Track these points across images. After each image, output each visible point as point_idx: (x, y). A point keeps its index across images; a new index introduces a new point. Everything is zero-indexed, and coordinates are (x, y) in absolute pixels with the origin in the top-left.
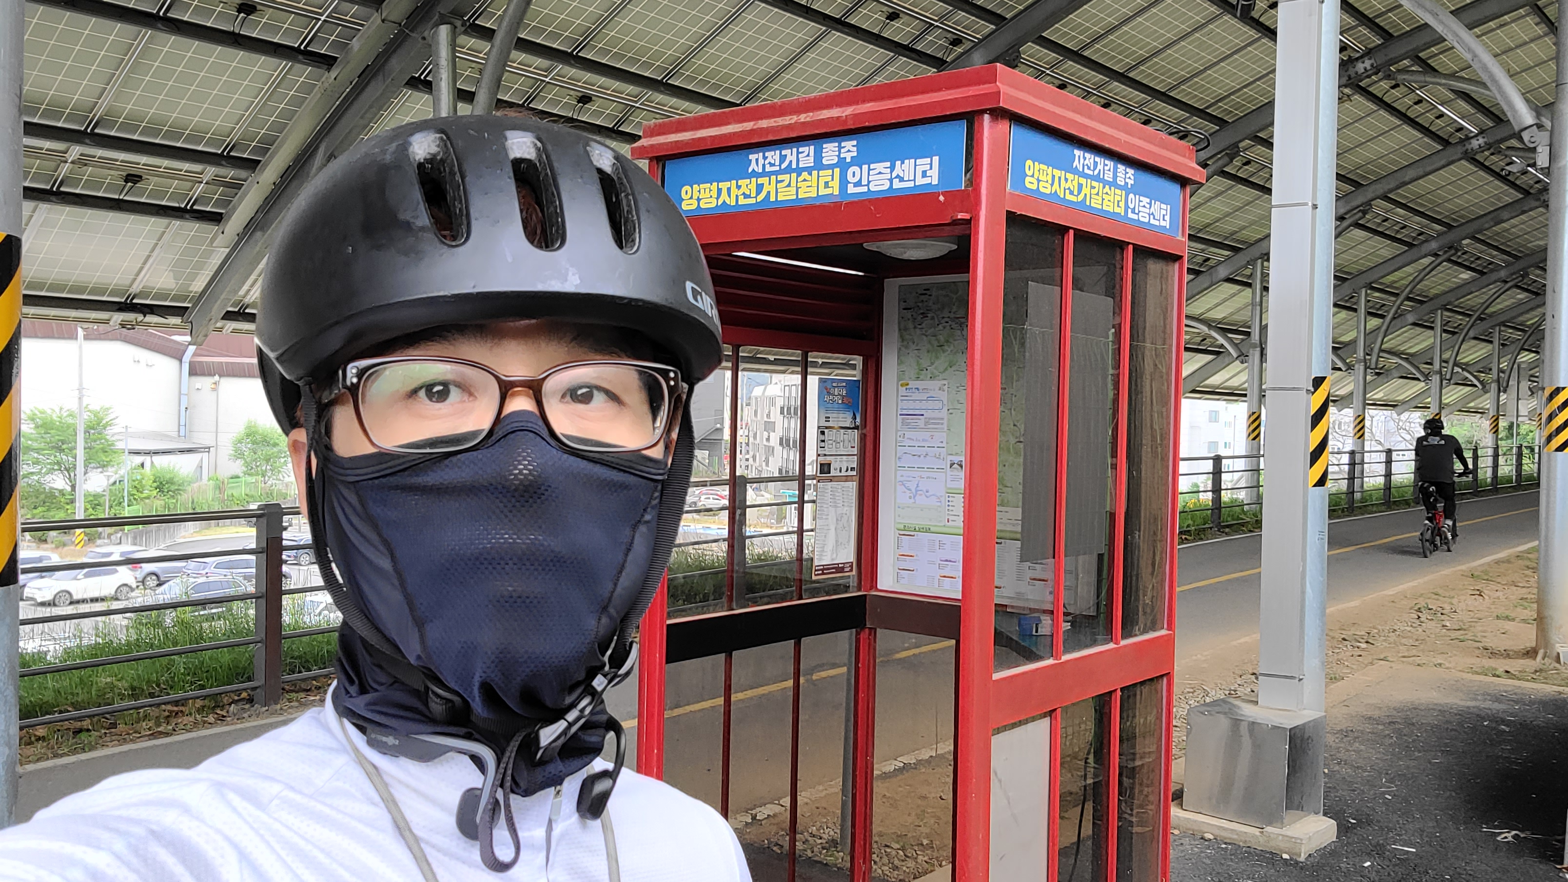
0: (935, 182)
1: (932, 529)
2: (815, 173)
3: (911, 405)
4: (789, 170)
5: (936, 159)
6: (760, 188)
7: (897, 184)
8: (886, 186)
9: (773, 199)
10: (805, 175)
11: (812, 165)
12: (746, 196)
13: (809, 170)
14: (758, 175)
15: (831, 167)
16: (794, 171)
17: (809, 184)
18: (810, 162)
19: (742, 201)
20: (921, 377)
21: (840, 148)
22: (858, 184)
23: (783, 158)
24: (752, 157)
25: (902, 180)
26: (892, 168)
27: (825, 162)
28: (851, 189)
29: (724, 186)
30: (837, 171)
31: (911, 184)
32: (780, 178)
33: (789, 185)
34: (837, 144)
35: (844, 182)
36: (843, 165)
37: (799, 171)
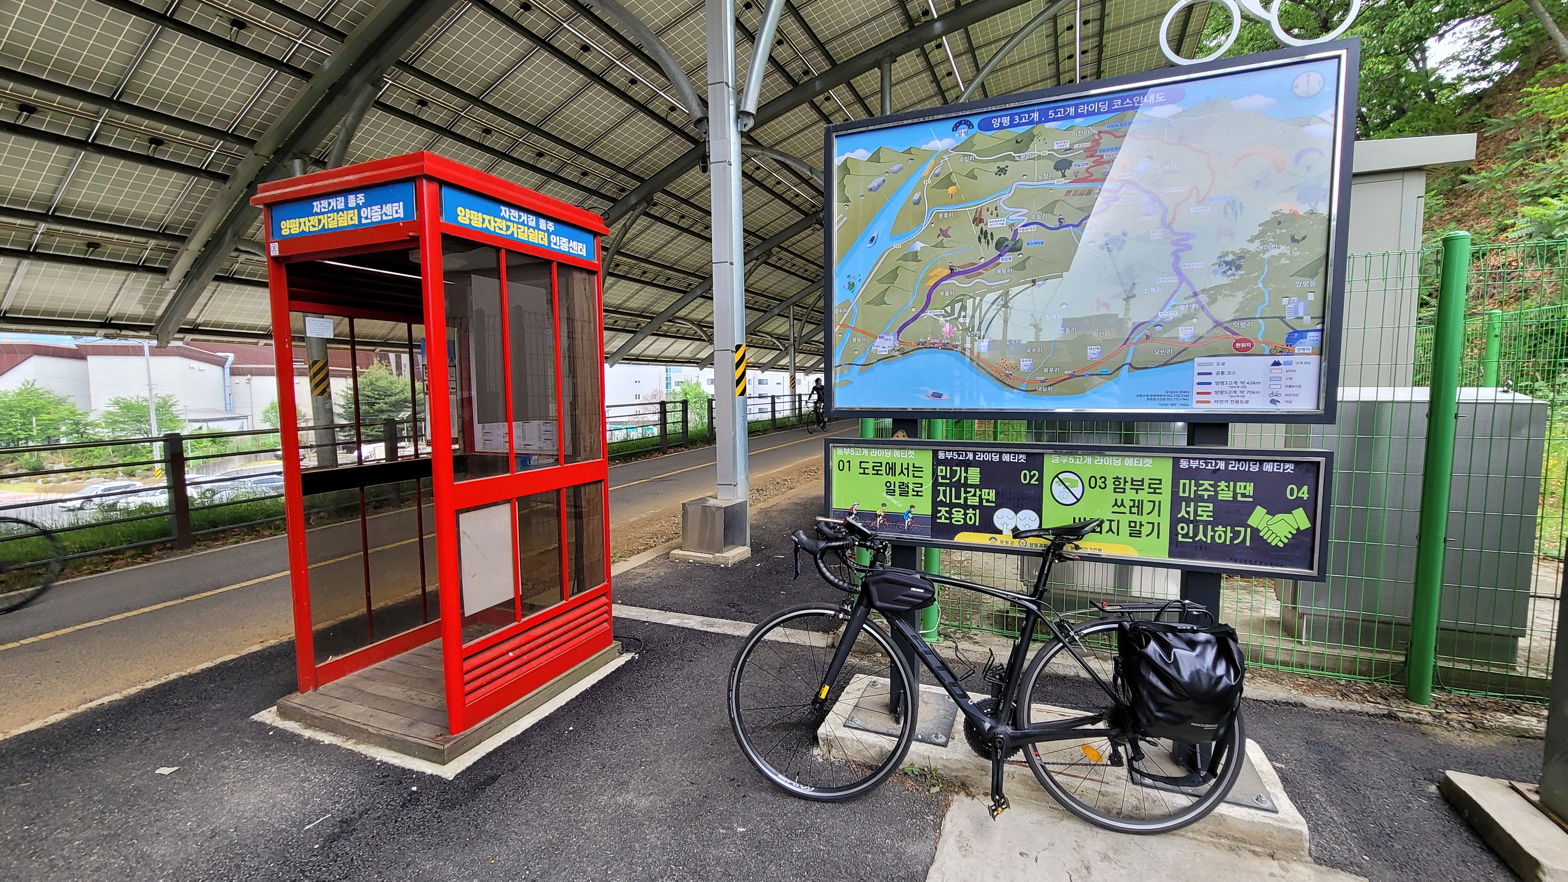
0: (402, 216)
2: (345, 212)
4: (332, 211)
5: (401, 203)
6: (320, 221)
7: (385, 218)
8: (379, 219)
9: (326, 227)
10: (341, 213)
11: (344, 208)
12: (314, 226)
13: (342, 210)
14: (317, 214)
15: (353, 209)
16: (335, 211)
17: (343, 218)
18: (341, 206)
19: (312, 229)
21: (357, 197)
22: (366, 218)
23: (329, 204)
24: (315, 204)
25: (386, 215)
26: (382, 208)
27: (350, 206)
29: (302, 220)
30: (356, 211)
31: (391, 218)
32: (329, 215)
33: (334, 220)
34: (355, 196)
35: (360, 217)
36: (358, 207)
37: (338, 211)
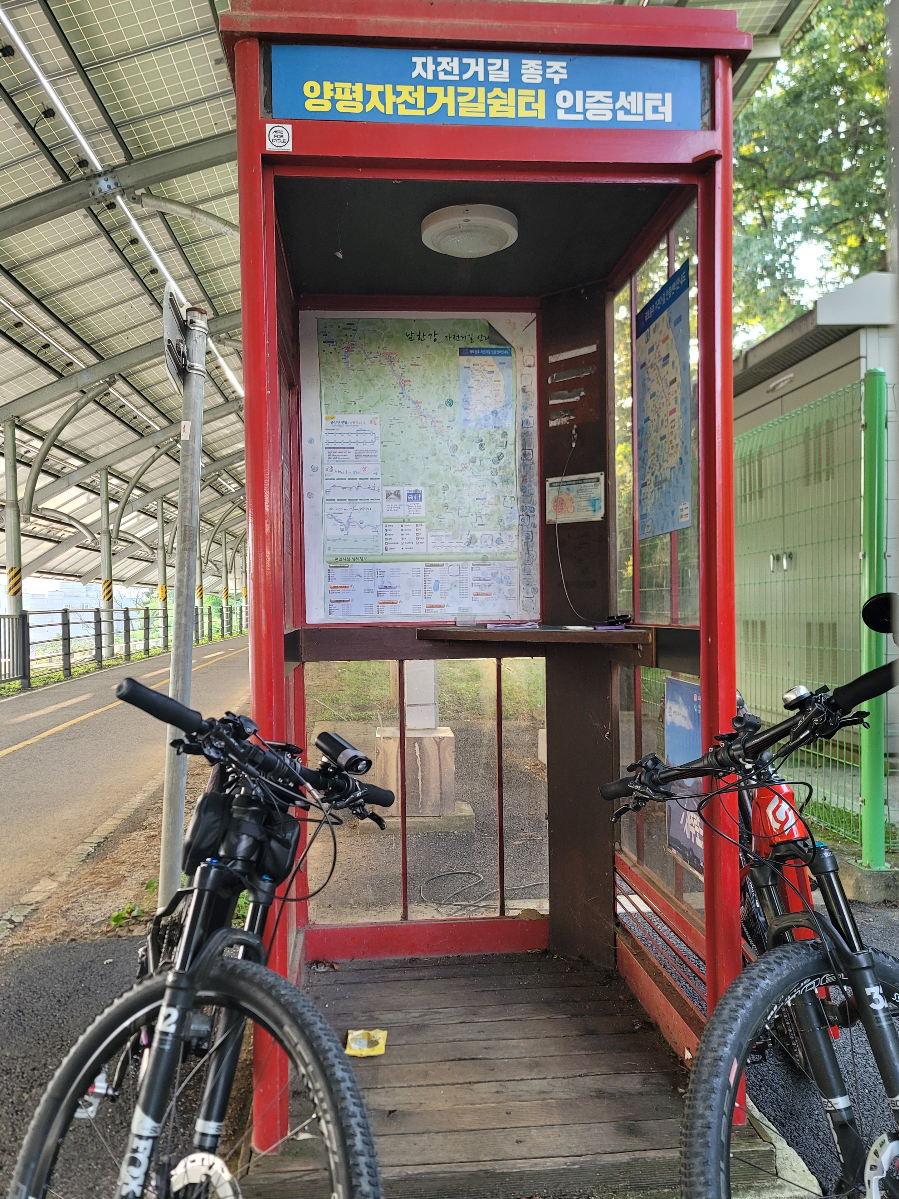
0: (669, 119)
1: (368, 558)
2: (511, 91)
3: (339, 438)
4: (473, 82)
5: (668, 96)
6: (430, 99)
7: (621, 116)
8: (609, 116)
9: (451, 112)
10: (497, 91)
11: (508, 80)
12: (408, 106)
13: (504, 86)
14: (426, 83)
15: (535, 87)
16: (481, 84)
17: (504, 102)
18: (504, 76)
19: (402, 110)
20: (349, 410)
21: (545, 67)
22: (571, 110)
23: (465, 69)
24: (418, 60)
25: (628, 112)
26: (615, 98)
27: (525, 80)
28: (561, 115)
29: (375, 89)
30: (542, 93)
31: (640, 118)
32: (461, 90)
33: (475, 100)
34: (540, 62)
35: (551, 107)
36: (547, 85)
37: (489, 86)
